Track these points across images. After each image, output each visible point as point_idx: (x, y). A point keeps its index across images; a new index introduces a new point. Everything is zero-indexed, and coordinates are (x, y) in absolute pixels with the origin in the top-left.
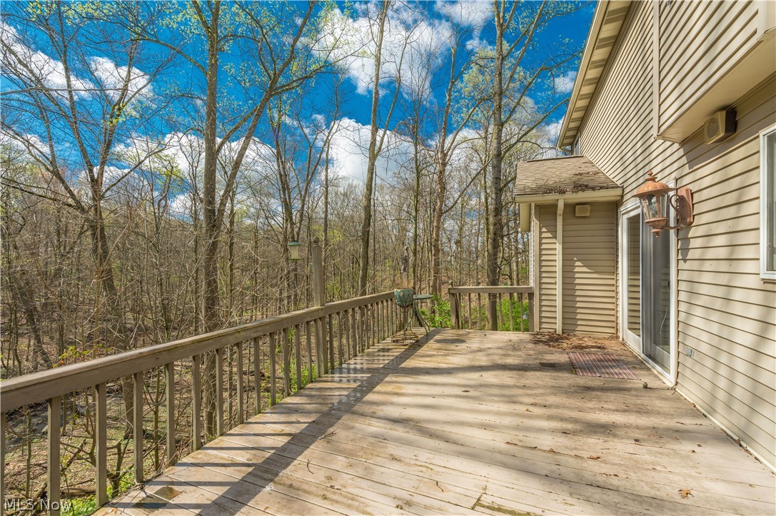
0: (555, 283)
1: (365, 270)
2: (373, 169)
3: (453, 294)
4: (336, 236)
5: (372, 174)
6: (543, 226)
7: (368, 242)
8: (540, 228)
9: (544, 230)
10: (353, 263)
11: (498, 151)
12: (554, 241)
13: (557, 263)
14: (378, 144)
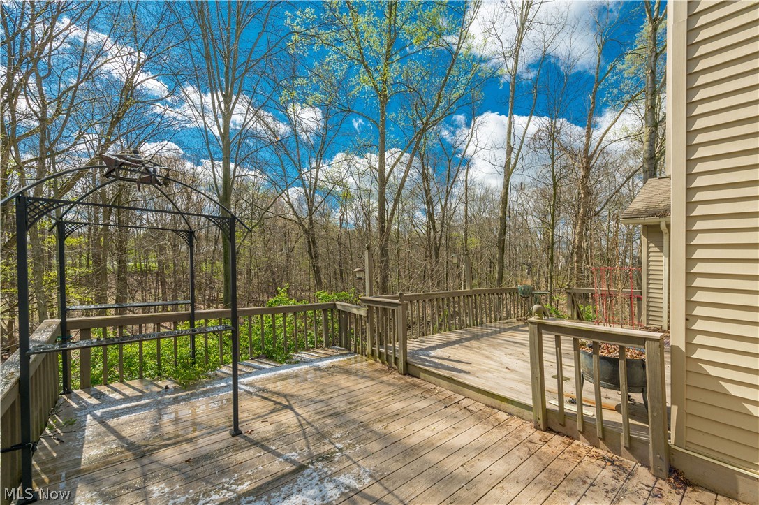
0: (662, 289)
1: (501, 273)
2: (508, 185)
3: (569, 293)
4: (474, 242)
5: (507, 189)
6: (651, 242)
7: (503, 249)
8: (648, 244)
9: (651, 245)
10: (490, 267)
11: (650, 154)
12: (661, 254)
13: (663, 273)
14: (513, 162)
